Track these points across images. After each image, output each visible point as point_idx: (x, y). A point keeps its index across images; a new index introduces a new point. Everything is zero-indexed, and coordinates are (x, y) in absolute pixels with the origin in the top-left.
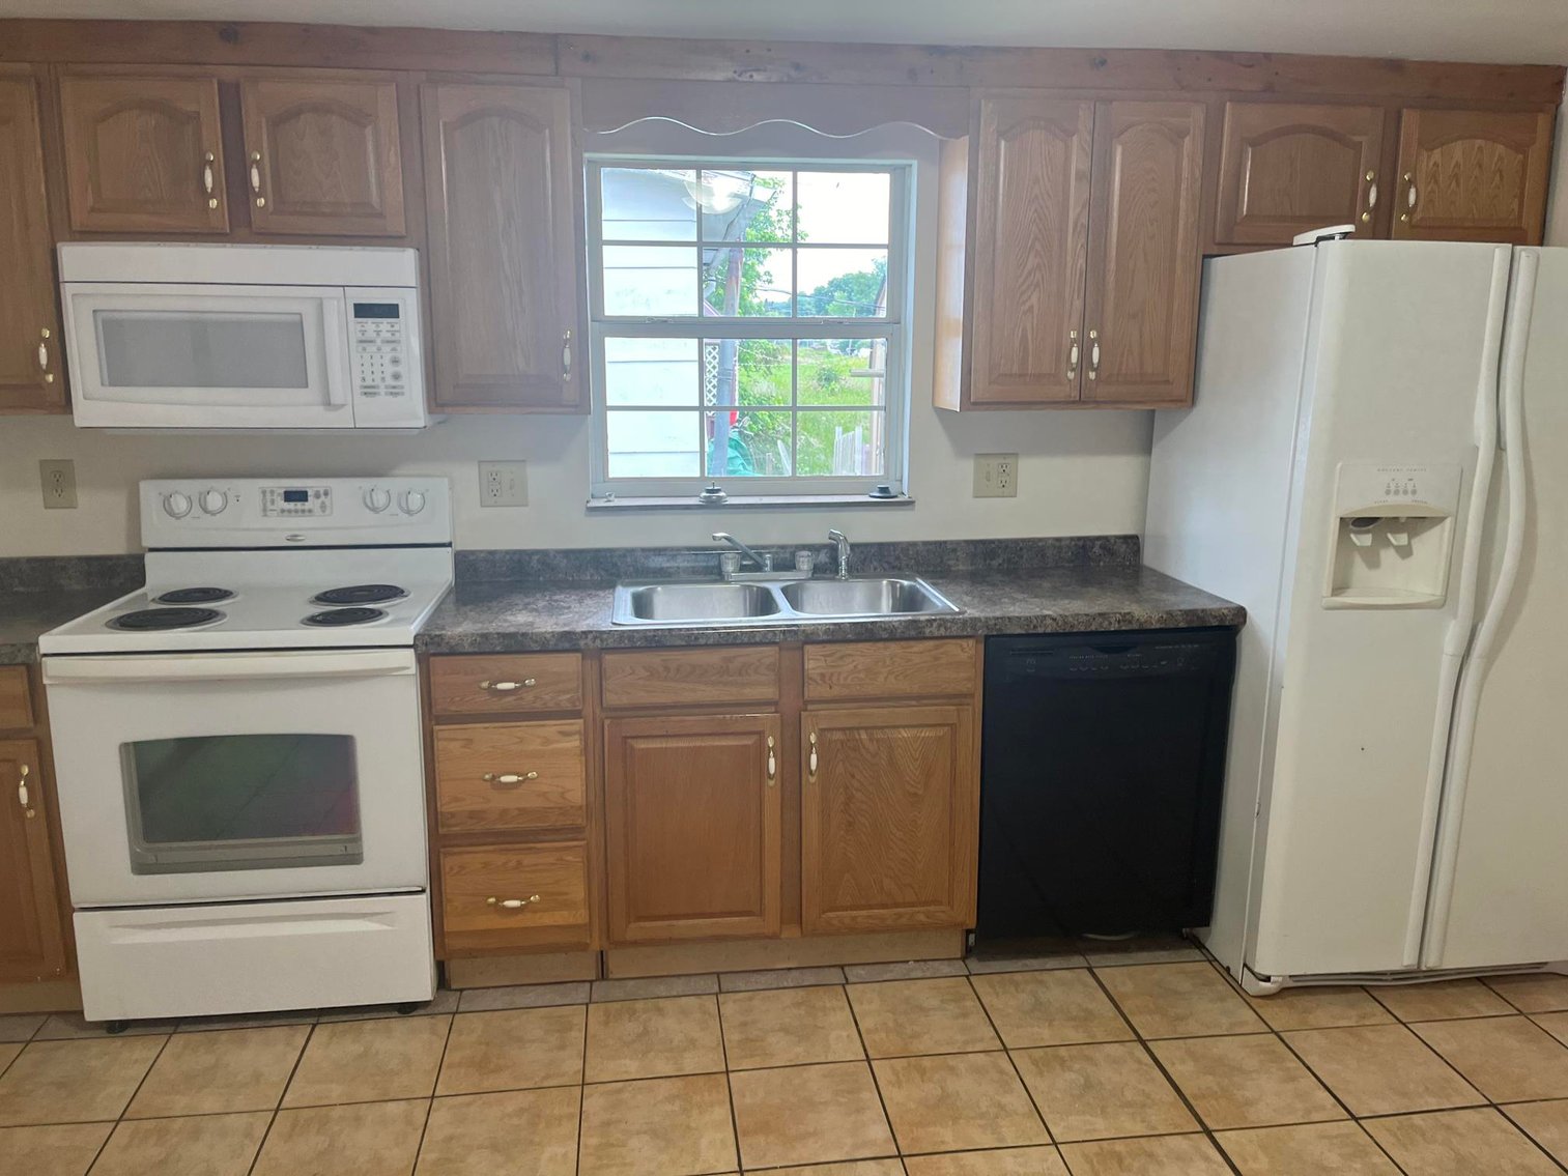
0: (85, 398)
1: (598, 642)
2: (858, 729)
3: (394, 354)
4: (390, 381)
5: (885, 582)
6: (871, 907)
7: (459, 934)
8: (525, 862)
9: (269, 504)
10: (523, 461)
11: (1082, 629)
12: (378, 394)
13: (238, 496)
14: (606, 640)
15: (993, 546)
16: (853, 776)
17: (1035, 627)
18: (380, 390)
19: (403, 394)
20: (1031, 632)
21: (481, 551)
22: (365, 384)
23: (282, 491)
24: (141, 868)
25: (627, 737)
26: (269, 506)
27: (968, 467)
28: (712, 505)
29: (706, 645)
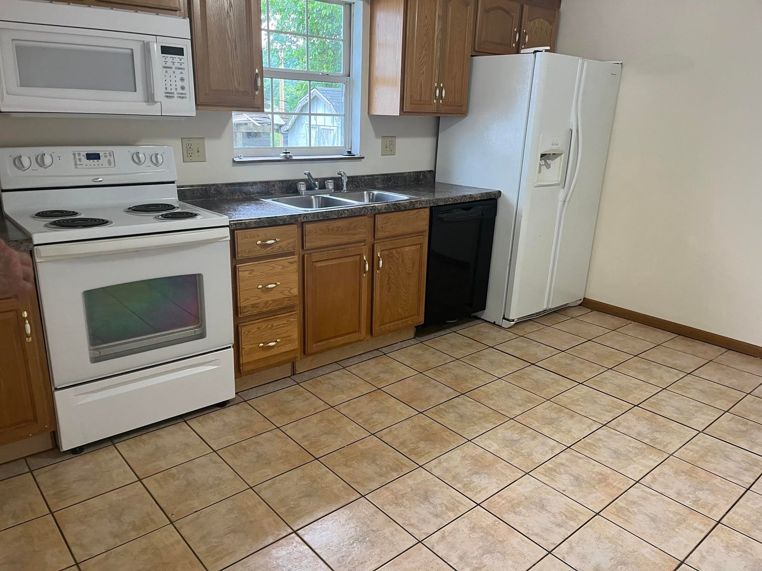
0: (7, 94)
1: (305, 218)
2: (392, 249)
3: (181, 75)
4: (180, 91)
5: (365, 192)
6: (394, 321)
7: (248, 363)
8: (275, 325)
9: (78, 161)
10: (204, 138)
11: (459, 202)
12: (172, 97)
13: (59, 157)
14: (308, 217)
16: (391, 268)
18: (174, 95)
19: (186, 97)
20: (446, 204)
22: (167, 91)
23: (85, 153)
24: (95, 360)
25: (313, 262)
26: (78, 162)
27: (379, 141)
28: (288, 159)
29: (345, 217)
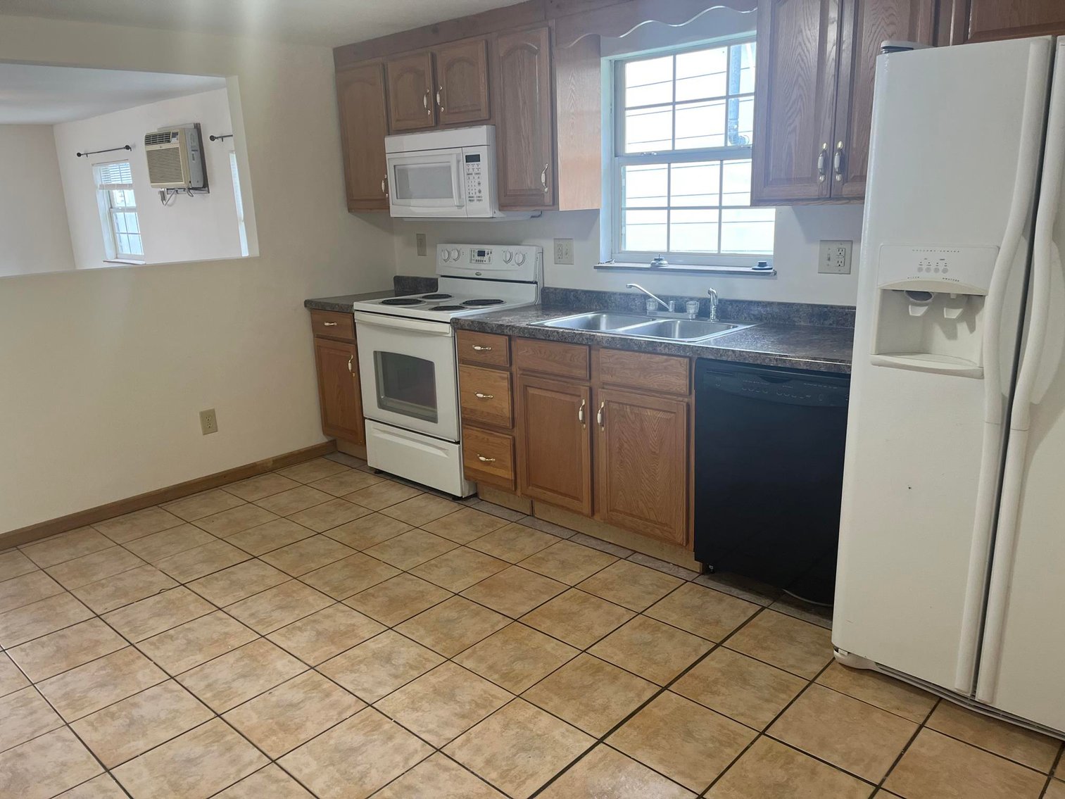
0: (394, 203)
3: (479, 180)
4: (478, 194)
8: (490, 440)
10: (572, 239)
11: (751, 362)
12: (473, 200)
15: (826, 309)
17: (721, 355)
19: (482, 200)
20: (718, 359)
21: (552, 288)
22: (470, 196)
23: (477, 251)
25: (526, 386)
26: (472, 258)
27: (816, 248)
28: (656, 268)
29: (553, 341)
